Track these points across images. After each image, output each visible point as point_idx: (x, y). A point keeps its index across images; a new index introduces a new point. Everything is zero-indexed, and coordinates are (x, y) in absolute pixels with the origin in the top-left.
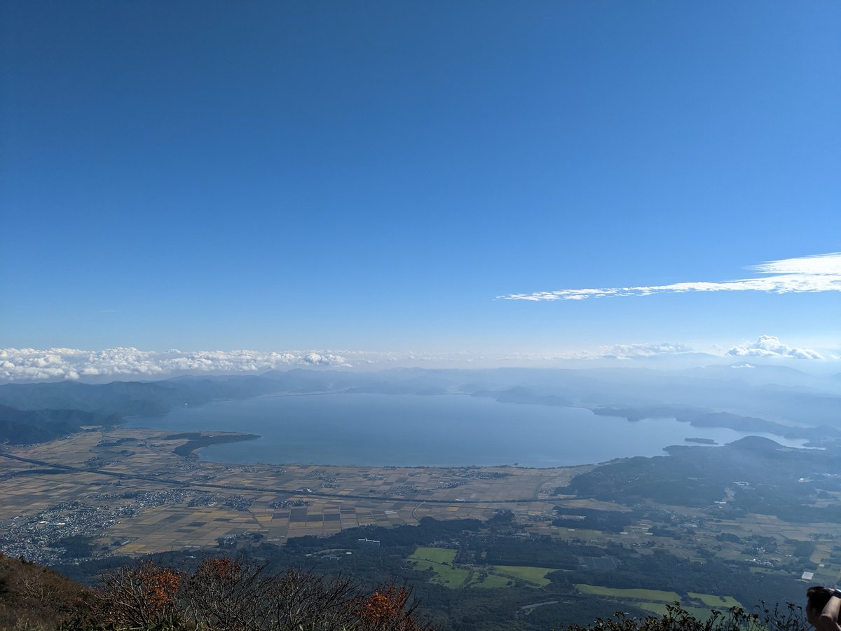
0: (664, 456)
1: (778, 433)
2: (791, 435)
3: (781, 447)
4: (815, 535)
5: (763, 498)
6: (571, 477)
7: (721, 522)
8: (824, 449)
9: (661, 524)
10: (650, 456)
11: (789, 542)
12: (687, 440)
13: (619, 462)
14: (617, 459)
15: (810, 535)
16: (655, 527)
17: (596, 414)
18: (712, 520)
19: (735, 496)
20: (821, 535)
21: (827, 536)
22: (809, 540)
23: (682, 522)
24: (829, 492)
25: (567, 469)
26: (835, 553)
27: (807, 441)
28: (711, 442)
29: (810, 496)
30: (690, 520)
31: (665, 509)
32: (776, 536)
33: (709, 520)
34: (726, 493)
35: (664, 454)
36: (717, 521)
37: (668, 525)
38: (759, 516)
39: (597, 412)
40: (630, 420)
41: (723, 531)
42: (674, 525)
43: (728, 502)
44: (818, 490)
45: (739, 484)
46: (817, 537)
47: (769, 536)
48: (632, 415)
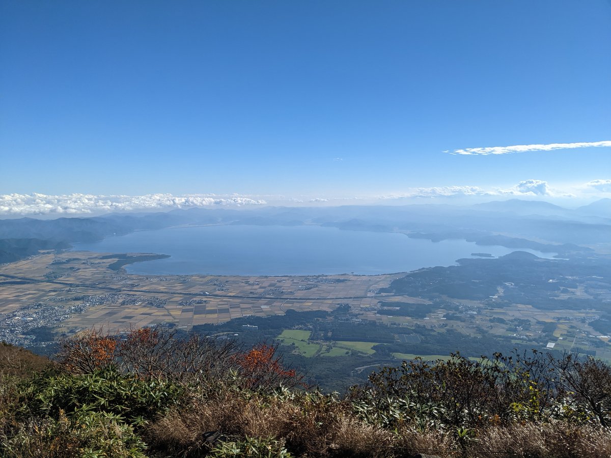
0: (456, 265)
1: (536, 249)
2: (545, 249)
3: (538, 258)
4: (558, 318)
5: (523, 293)
6: (391, 281)
7: (493, 310)
8: (568, 259)
9: (452, 312)
10: (446, 266)
11: (539, 323)
12: (472, 254)
13: (424, 270)
14: (423, 268)
15: (554, 318)
16: (448, 314)
17: (409, 237)
18: (487, 309)
19: (504, 292)
20: (561, 318)
21: (566, 319)
22: (553, 321)
23: (466, 310)
24: (569, 289)
25: (388, 276)
26: (570, 330)
27: (557, 254)
28: (489, 255)
29: (556, 292)
30: (471, 309)
31: (456, 302)
32: (530, 319)
33: (485, 309)
34: (498, 291)
35: (456, 264)
36: (490, 310)
37: (457, 312)
38: (519, 306)
39: (411, 236)
40: (433, 241)
41: (494, 316)
42: (461, 312)
43: (498, 296)
44: (562, 288)
45: (507, 284)
46: (559, 319)
47: (526, 319)
48: (435, 238)
